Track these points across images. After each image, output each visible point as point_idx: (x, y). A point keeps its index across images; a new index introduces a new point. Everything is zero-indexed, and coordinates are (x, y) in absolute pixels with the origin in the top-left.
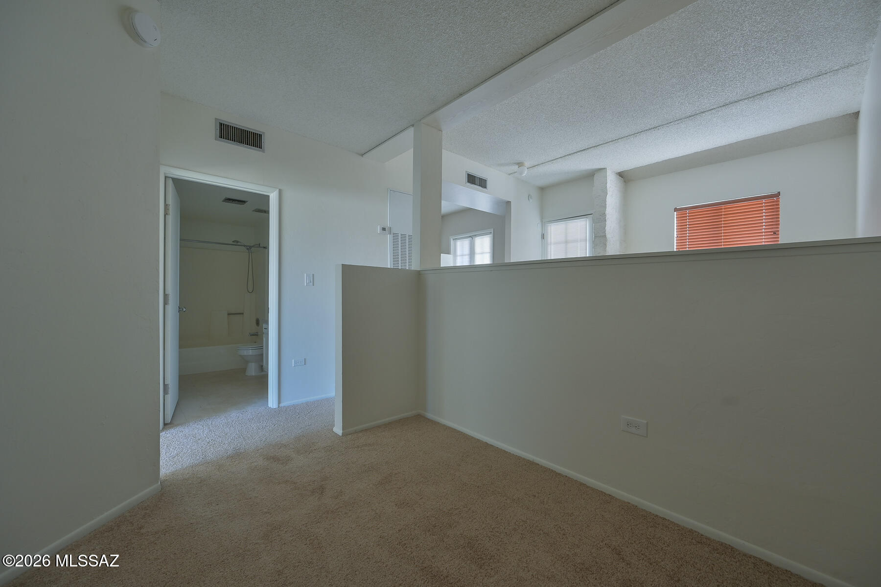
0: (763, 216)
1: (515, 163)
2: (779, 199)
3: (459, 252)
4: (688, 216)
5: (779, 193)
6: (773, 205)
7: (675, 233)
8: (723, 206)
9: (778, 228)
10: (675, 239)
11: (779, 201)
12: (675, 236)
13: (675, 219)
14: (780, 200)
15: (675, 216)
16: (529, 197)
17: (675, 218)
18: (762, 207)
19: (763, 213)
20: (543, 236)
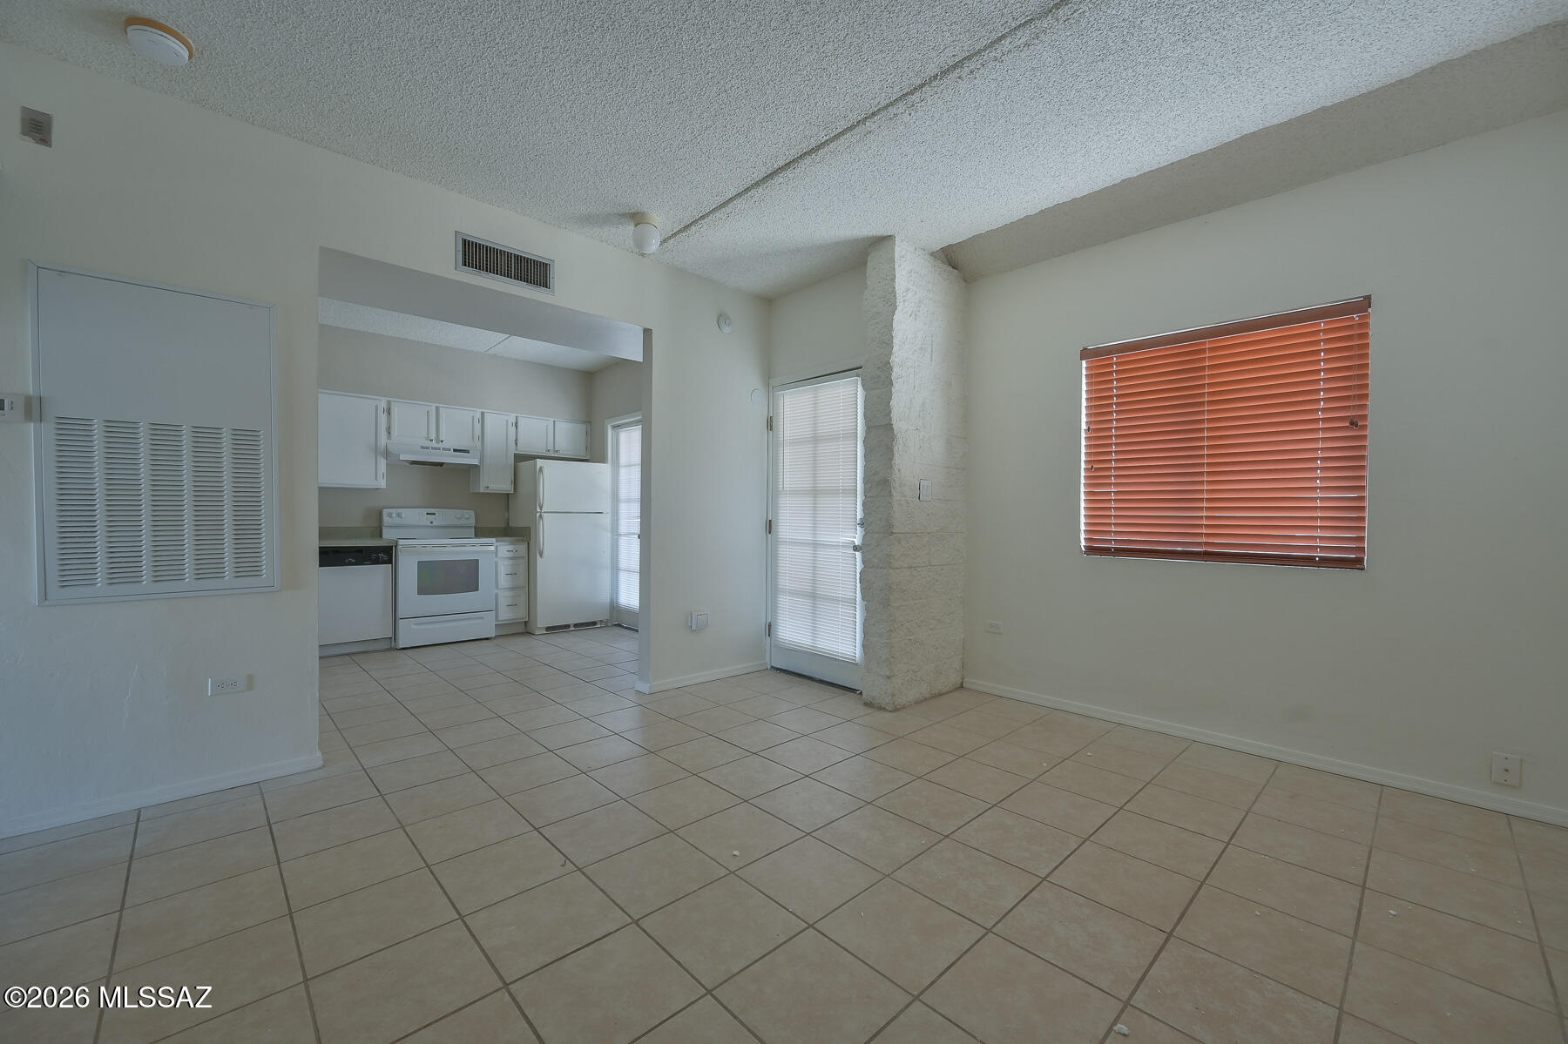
0: (1318, 371)
1: (624, 215)
2: (1367, 316)
3: (623, 460)
4: (1117, 372)
5: (1368, 298)
6: (1349, 338)
7: (1084, 419)
8: (1208, 343)
9: (1364, 407)
10: (1083, 435)
11: (1367, 325)
12: (1084, 427)
13: (1084, 380)
14: (1372, 321)
15: (1084, 372)
16: (722, 319)
17: (1084, 378)
18: (1318, 342)
19: (1320, 361)
20: (770, 424)
